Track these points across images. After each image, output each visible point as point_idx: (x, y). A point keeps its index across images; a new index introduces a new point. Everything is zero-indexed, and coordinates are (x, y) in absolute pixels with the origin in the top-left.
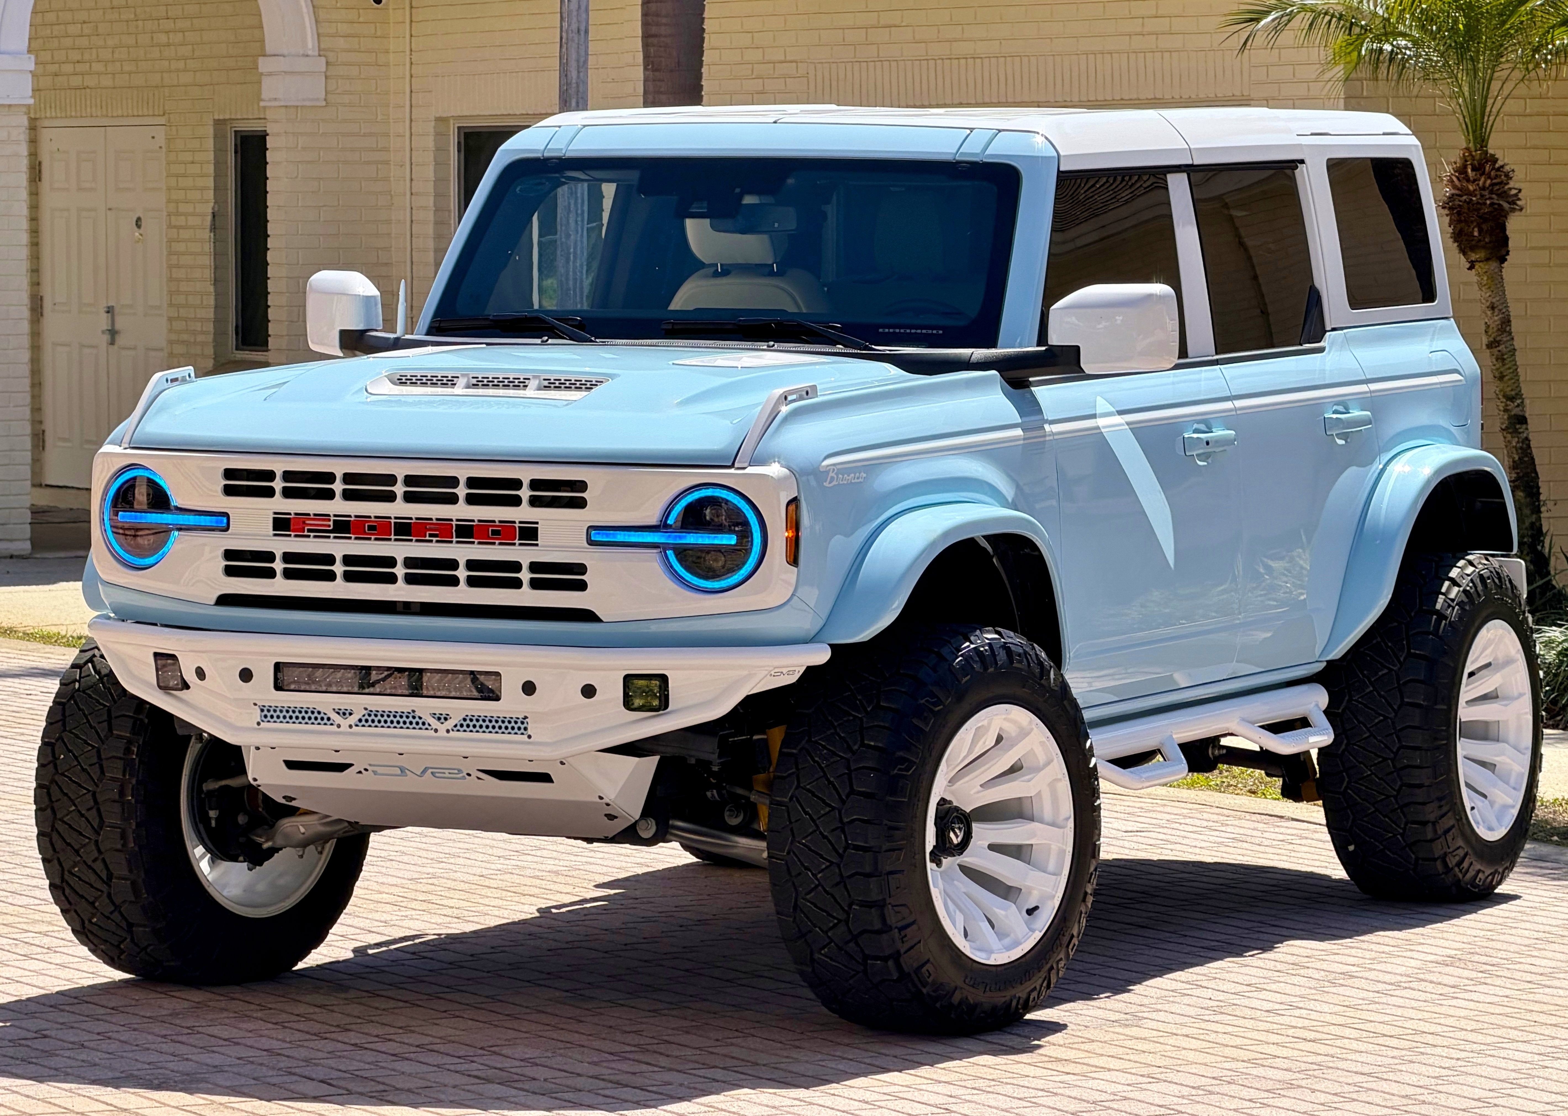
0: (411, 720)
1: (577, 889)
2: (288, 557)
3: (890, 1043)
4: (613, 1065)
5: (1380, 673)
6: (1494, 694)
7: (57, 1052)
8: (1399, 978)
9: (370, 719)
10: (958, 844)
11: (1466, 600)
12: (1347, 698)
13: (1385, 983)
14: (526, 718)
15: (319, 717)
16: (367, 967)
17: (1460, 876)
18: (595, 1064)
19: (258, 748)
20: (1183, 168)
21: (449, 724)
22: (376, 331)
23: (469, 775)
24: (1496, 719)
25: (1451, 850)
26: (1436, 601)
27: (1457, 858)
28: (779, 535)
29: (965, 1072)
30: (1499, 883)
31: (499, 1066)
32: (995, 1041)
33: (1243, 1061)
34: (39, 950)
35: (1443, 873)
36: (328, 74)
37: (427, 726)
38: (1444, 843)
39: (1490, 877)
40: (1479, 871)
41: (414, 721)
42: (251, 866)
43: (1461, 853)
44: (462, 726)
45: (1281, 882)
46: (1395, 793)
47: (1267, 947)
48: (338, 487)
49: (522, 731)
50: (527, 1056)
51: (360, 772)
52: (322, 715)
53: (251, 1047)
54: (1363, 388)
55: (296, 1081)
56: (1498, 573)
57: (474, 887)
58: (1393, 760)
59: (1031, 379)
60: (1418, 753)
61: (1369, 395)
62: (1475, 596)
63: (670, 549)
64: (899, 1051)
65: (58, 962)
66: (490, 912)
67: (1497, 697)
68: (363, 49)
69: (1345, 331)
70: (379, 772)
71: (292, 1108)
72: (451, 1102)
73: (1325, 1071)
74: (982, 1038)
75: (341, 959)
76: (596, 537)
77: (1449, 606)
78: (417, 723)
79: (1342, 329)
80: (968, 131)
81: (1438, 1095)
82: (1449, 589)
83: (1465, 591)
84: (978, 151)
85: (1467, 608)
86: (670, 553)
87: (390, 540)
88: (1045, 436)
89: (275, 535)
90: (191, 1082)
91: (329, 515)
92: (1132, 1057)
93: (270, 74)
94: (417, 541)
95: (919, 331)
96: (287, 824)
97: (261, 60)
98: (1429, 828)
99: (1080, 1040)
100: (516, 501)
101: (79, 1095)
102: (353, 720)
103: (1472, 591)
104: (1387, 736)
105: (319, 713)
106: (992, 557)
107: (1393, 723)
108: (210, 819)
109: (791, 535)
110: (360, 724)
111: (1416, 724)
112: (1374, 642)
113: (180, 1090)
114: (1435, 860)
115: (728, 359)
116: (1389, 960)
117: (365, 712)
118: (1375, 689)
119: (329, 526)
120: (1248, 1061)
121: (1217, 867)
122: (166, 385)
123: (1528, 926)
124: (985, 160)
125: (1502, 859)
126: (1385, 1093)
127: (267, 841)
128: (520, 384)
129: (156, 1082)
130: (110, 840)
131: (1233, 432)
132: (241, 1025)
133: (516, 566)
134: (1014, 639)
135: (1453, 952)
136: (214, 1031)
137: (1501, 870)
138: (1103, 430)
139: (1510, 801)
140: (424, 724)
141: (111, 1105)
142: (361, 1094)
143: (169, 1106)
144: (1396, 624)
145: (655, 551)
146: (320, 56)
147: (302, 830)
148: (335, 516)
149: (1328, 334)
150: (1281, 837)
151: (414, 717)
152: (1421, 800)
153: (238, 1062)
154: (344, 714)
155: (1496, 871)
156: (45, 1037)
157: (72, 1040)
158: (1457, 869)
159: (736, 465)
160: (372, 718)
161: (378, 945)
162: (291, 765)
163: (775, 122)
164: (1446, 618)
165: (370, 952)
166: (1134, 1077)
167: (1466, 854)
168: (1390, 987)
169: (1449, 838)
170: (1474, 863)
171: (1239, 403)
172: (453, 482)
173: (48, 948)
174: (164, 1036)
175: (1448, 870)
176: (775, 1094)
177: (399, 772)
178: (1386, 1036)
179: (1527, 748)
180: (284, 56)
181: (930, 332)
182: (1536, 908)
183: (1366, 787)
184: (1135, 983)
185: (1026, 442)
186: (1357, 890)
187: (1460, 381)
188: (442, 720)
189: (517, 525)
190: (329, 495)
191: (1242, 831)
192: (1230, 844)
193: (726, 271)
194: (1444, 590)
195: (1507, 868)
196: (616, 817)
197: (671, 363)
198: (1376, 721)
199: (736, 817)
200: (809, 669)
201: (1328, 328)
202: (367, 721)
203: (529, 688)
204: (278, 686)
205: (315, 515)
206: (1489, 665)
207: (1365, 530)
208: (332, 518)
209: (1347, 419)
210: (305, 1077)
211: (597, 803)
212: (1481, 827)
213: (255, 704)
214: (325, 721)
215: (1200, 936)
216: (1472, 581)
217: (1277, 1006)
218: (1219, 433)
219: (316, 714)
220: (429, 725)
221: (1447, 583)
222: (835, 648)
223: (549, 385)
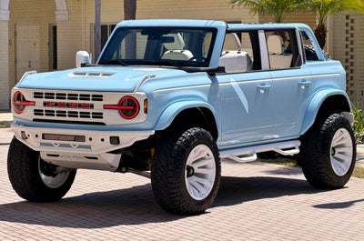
2: (46, 111)
14: (90, 145)
19: (42, 151)
23: (82, 158)
28: (142, 107)
44: (78, 147)
48: (55, 96)
51: (61, 157)
59: (216, 74)
63: (120, 109)
76: (105, 107)
87: (65, 107)
88: (219, 86)
89: (43, 106)
91: (54, 102)
94: (70, 108)
100: (89, 99)
102: (58, 146)
106: (201, 112)
109: (145, 107)
117: (60, 144)
119: (54, 104)
128: (98, 75)
133: (89, 113)
138: (232, 85)
145: (117, 110)
149: (302, 65)
151: (69, 145)
154: (56, 144)
159: (134, 92)
160: (62, 145)
162: (48, 155)
172: (77, 95)
185: (211, 87)
187: (339, 75)
188: (75, 146)
189: (89, 104)
190: (53, 98)
196: (113, 167)
200: (150, 135)
203: (91, 139)
204: (43, 138)
205: (51, 102)
209: (305, 83)
213: (39, 142)
214: (53, 146)
218: (266, 86)
220: (72, 147)
222: (156, 132)
223: (104, 75)
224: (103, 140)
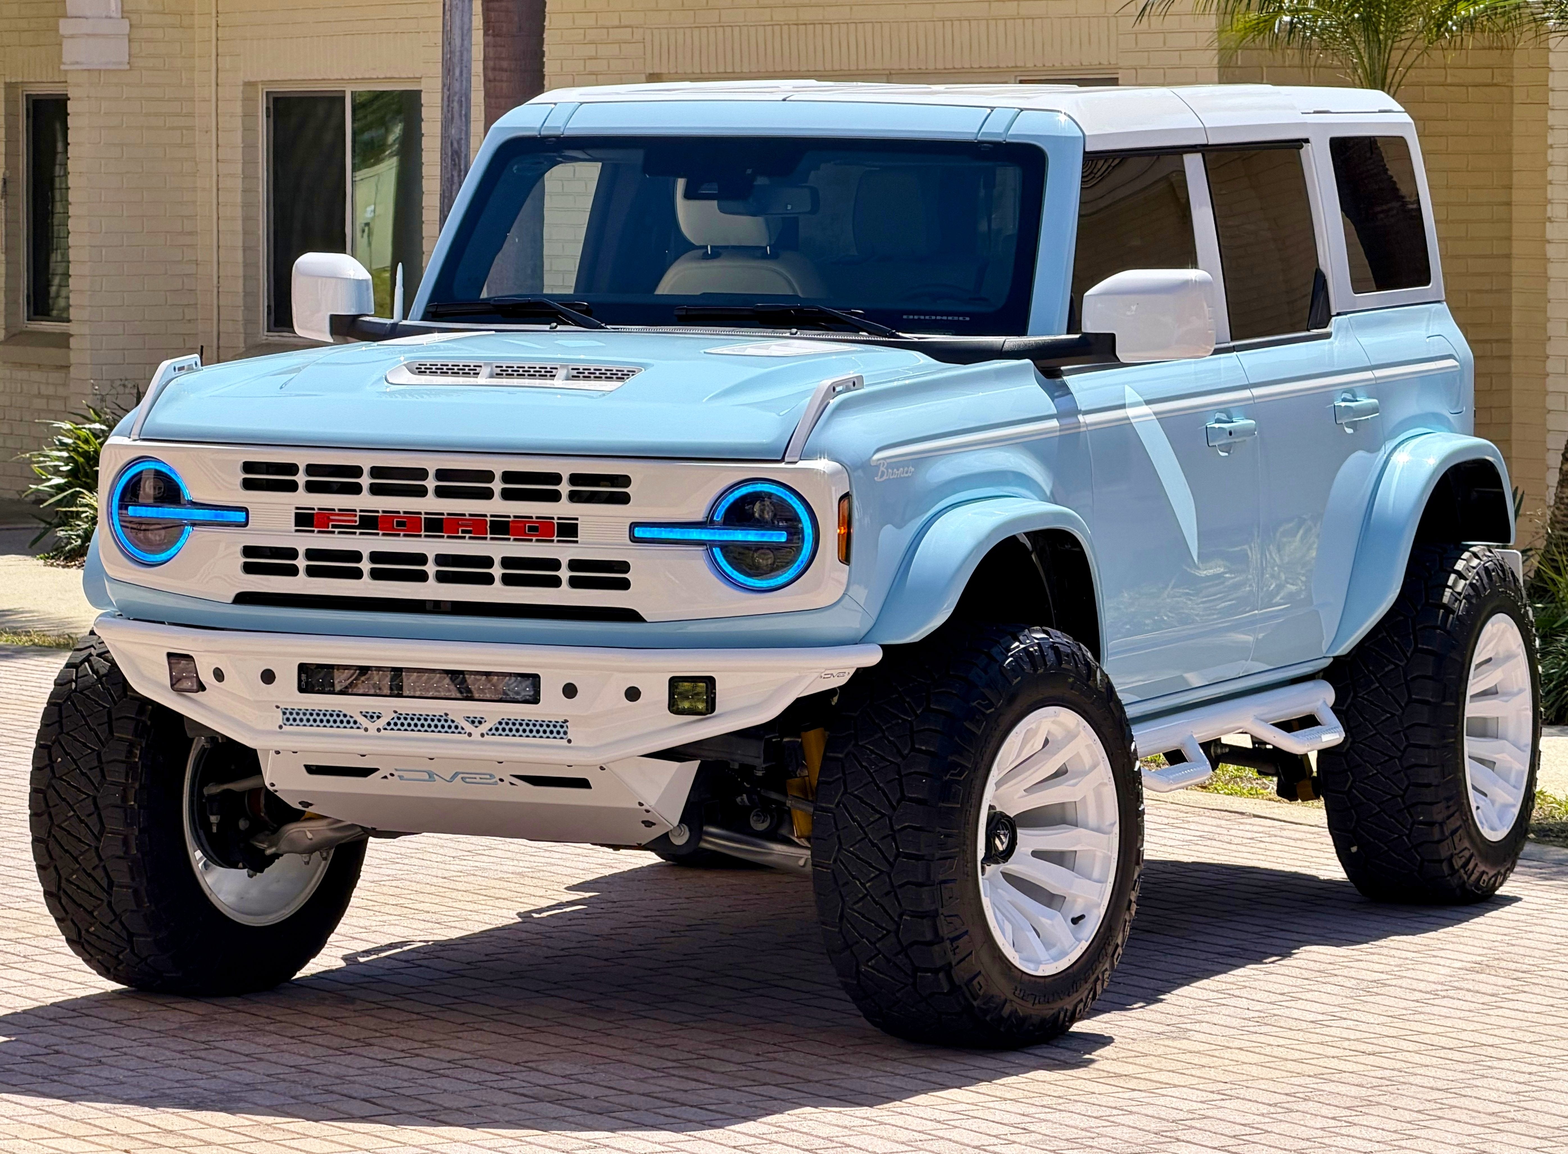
0: (444, 724)
1: (549, 892)
2: (311, 554)
3: (938, 1058)
4: (661, 1082)
5: (1386, 669)
6: (1494, 690)
7: (77, 1069)
8: (1435, 987)
9: (399, 722)
10: (1003, 852)
11: (1472, 592)
12: (1352, 694)
13: (1421, 991)
14: (566, 721)
15: (345, 720)
16: (365, 976)
17: (1465, 877)
18: (642, 1080)
19: (278, 752)
20: (1199, 148)
21: (484, 728)
22: (368, 315)
23: (501, 780)
24: (1495, 715)
25: (1457, 851)
26: (1442, 595)
27: (1463, 860)
28: (830, 532)
29: (1027, 1088)
30: (1501, 885)
31: (543, 1083)
32: (1045, 1055)
33: (1309, 1076)
34: (16, 958)
35: (1449, 875)
36: (132, 36)
37: (460, 729)
38: (1451, 845)
39: (1493, 879)
40: (1483, 873)
41: (446, 725)
42: (251, 872)
43: (1467, 854)
44: (497, 729)
45: (1272, 884)
46: (1401, 793)
47: (1285, 953)
48: (365, 481)
49: (562, 735)
50: (568, 1073)
51: (385, 777)
52: (348, 718)
53: (276, 1063)
54: (1368, 375)
55: (338, 1100)
56: (1501, 565)
57: (441, 889)
58: (1400, 759)
59: (1063, 368)
60: (1426, 751)
61: (1374, 382)
62: (1481, 589)
63: (716, 546)
64: (950, 1066)
65: (41, 971)
66: (469, 917)
67: (1497, 693)
68: (166, 11)
69: (1349, 316)
70: (405, 777)
71: (343, 1129)
72: (507, 1122)
73: (1399, 1087)
74: (1030, 1051)
75: (334, 968)
76: (639, 533)
77: (1456, 599)
78: (450, 727)
79: (1346, 313)
80: (989, 111)
81: (1526, 1112)
82: (1455, 582)
83: (1471, 584)
84: (1001, 131)
85: (1474, 601)
86: (717, 551)
87: (420, 536)
88: (1079, 427)
89: (297, 531)
90: (229, 1101)
91: (355, 511)
92: (1193, 1072)
93: (72, 37)
94: (449, 537)
95: (945, 318)
96: (293, 830)
97: (62, 22)
98: (1436, 829)
99: (1133, 1054)
100: (555, 497)
101: (117, 1115)
102: (382, 723)
103: (1478, 584)
104: (1394, 734)
105: (345, 716)
106: (1031, 553)
107: (1401, 721)
108: (211, 824)
109: (843, 532)
110: (389, 728)
111: (1425, 722)
112: (1380, 636)
113: (221, 1110)
114: (1441, 861)
115: (759, 348)
116: (1416, 967)
117: (395, 715)
118: (1381, 685)
119: (356, 522)
120: (1315, 1076)
121: (1196, 867)
122: (173, 374)
123: (1543, 929)
124: (1008, 140)
125: (1505, 861)
126: (1469, 1110)
127: (270, 847)
128: (548, 373)
129: (193, 1101)
130: (112, 847)
131: (1253, 422)
132: (257, 1039)
133: (555, 564)
134: (1061, 638)
135: (1479, 959)
136: (232, 1045)
137: (1503, 871)
138: (1132, 421)
139: (1511, 800)
140: (456, 727)
141: (154, 1126)
142: (410, 1113)
143: (214, 1127)
144: (1402, 618)
145: (701, 548)
146: (122, 18)
147: (310, 835)
148: (361, 511)
149: (1333, 319)
150: (1249, 835)
151: (446, 721)
152: (1429, 800)
153: (269, 1079)
154: (372, 717)
155: (1499, 873)
156: (57, 1052)
157: (86, 1055)
158: (1462, 871)
159: (786, 459)
160: (401, 722)
161: (367, 952)
162: (312, 770)
163: (784, 100)
164: (1453, 612)
165: (362, 960)
166: (1204, 1094)
167: (1472, 856)
168: (1428, 996)
169: (1456, 840)
170: (1479, 864)
171: (1257, 392)
172: (488, 476)
173: (24, 957)
174: (182, 1052)
175: (1454, 871)
176: (840, 1112)
177: (427, 777)
178: (1445, 1048)
179: (1526, 746)
180: (87, 18)
181: (956, 318)
182: (1541, 910)
183: (1372, 786)
184: (1164, 993)
185: (1062, 433)
186: (1357, 892)
187: (1456, 366)
188: (476, 724)
189: (555, 521)
190: (356, 489)
191: (1206, 828)
192: (1200, 842)
193: (717, 253)
194: (1450, 583)
195: (1508, 869)
196: (654, 824)
197: (702, 351)
198: (1383, 718)
199: (763, 822)
200: (858, 669)
201: (1334, 313)
202: (396, 724)
203: (570, 691)
204: (303, 688)
205: (340, 510)
206: (1489, 660)
207: (1372, 522)
208: (358, 514)
209: (1356, 406)
210: (345, 1096)
211: (637, 809)
212: (1485, 827)
213: (278, 707)
214: (352, 724)
215: (1210, 941)
216: (1478, 573)
217: (1320, 1017)
218: (1240, 422)
219: (342, 717)
220: (463, 729)
221: (1453, 577)
222: (887, 649)
223: (579, 374)
224: (633, 694)
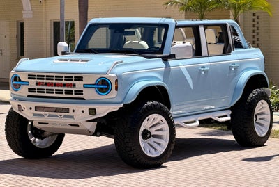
2: (38, 89)
14: (73, 116)
19: (35, 121)
21: (62, 117)
23: (66, 125)
28: (114, 86)
48: (45, 78)
51: (50, 124)
54: (238, 61)
59: (168, 60)
70: (53, 124)
76: (85, 86)
87: (53, 86)
88: (171, 69)
89: (36, 86)
94: (57, 87)
100: (72, 80)
105: (42, 115)
110: (48, 117)
119: (44, 84)
122: (22, 61)
124: (163, 23)
128: (78, 61)
131: (209, 68)
133: (72, 91)
138: (181, 68)
140: (58, 117)
145: (94, 88)
147: (48, 134)
148: (45, 82)
149: (232, 52)
154: (46, 115)
159: (107, 74)
160: (50, 116)
162: (39, 123)
172: (62, 77)
185: (165, 70)
187: (260, 59)
189: (72, 84)
200: (120, 107)
203: (73, 111)
204: (36, 110)
205: (42, 82)
213: (32, 113)
218: (206, 68)
222: (124, 104)
223: (83, 61)
224: (83, 111)
